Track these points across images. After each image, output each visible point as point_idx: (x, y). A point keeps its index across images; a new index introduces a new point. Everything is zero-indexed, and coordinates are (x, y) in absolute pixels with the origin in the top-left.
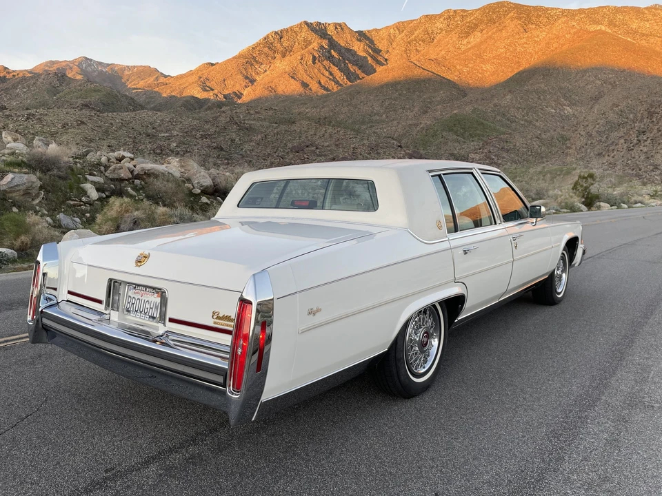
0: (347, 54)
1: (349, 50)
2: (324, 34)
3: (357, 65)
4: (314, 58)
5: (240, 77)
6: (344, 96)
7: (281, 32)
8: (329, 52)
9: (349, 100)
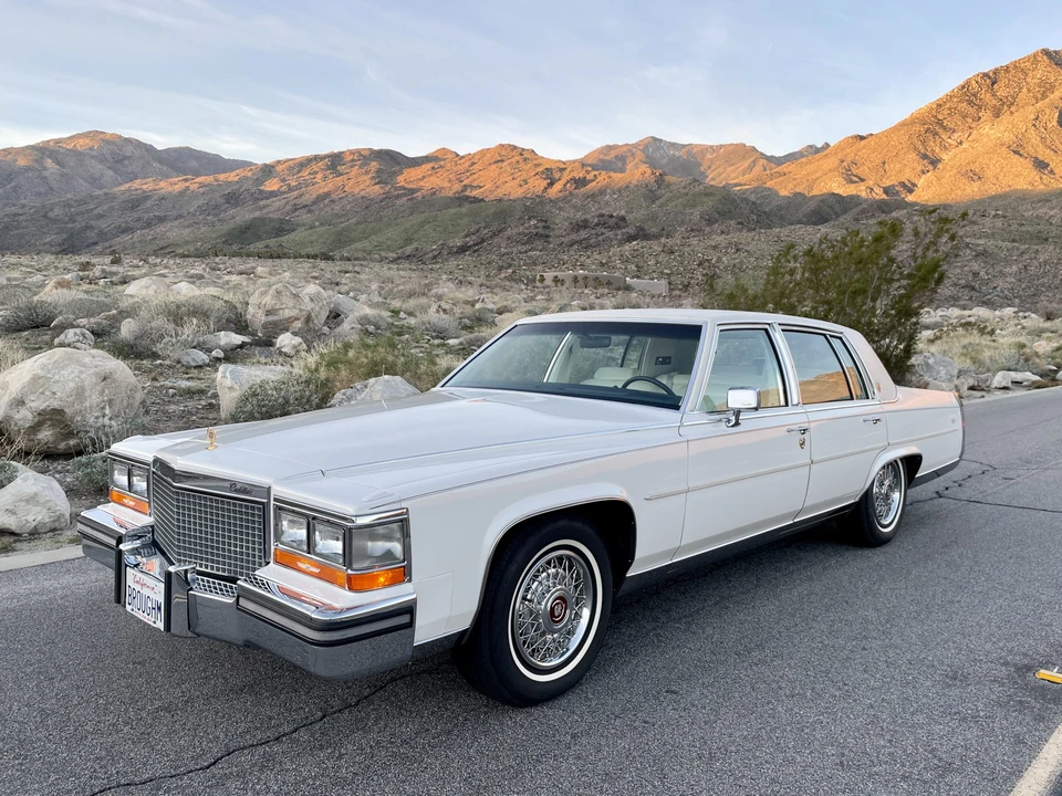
5: (913, 156)
7: (995, 73)
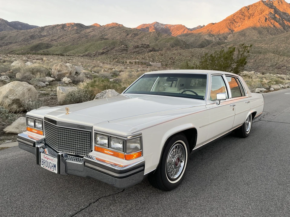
0: (284, 16)
1: (285, 13)
2: (271, 6)
4: (266, 19)
5: (227, 29)
6: (283, 38)
7: (249, 7)
8: (274, 15)
9: (286, 40)
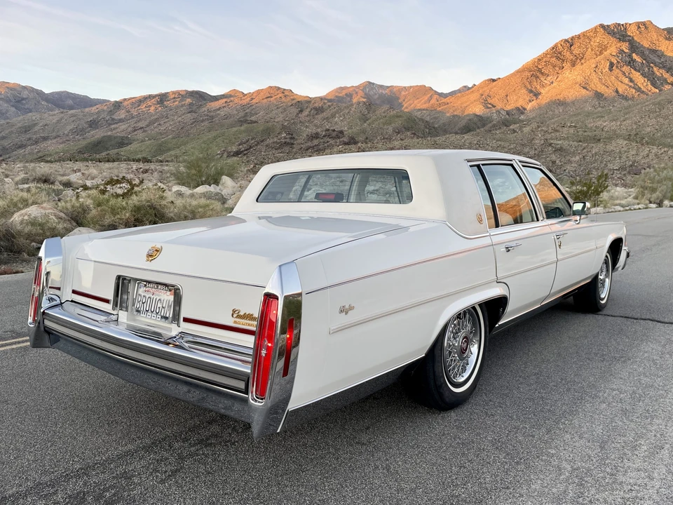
0: (651, 56)
1: (654, 51)
2: (623, 36)
3: (664, 67)
4: (612, 65)
5: (524, 91)
6: (651, 107)
7: (572, 39)
8: (630, 56)
9: (657, 110)
